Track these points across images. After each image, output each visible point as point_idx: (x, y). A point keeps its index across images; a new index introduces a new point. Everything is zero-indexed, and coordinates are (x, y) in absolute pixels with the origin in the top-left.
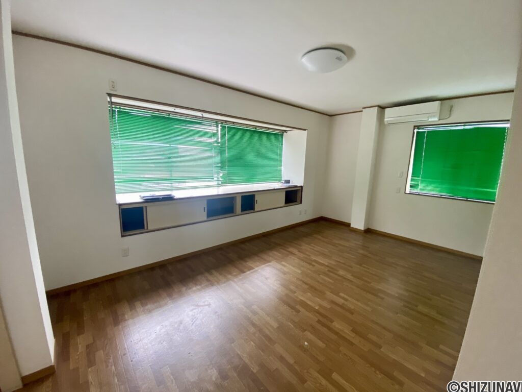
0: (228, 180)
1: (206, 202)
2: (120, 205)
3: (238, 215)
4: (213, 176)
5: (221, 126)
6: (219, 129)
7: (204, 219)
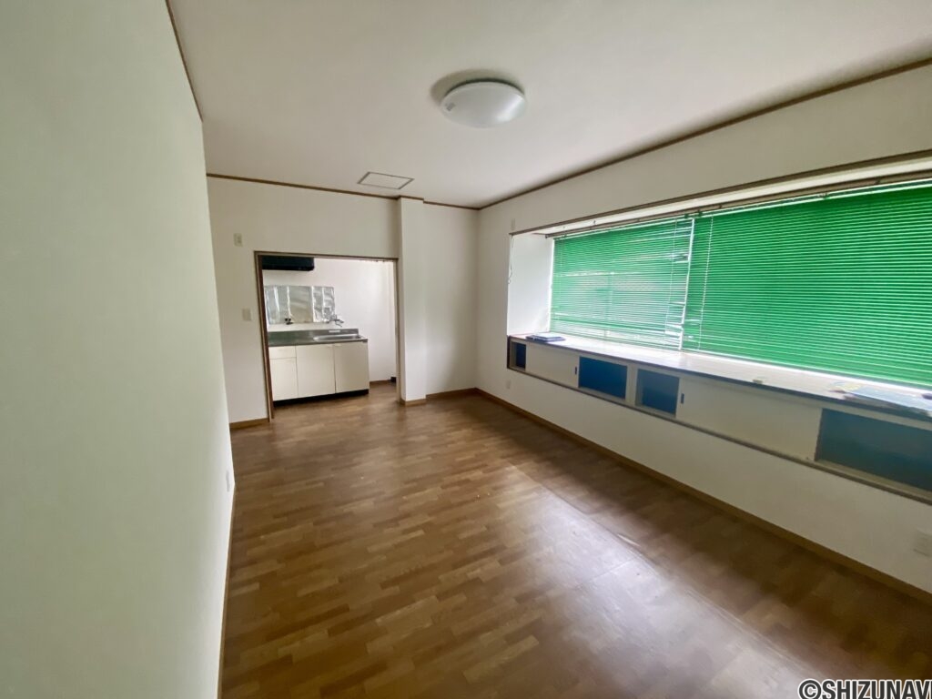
0: (702, 340)
1: (578, 360)
2: (510, 338)
3: (627, 406)
4: (663, 327)
5: (696, 221)
6: (693, 227)
7: (576, 385)
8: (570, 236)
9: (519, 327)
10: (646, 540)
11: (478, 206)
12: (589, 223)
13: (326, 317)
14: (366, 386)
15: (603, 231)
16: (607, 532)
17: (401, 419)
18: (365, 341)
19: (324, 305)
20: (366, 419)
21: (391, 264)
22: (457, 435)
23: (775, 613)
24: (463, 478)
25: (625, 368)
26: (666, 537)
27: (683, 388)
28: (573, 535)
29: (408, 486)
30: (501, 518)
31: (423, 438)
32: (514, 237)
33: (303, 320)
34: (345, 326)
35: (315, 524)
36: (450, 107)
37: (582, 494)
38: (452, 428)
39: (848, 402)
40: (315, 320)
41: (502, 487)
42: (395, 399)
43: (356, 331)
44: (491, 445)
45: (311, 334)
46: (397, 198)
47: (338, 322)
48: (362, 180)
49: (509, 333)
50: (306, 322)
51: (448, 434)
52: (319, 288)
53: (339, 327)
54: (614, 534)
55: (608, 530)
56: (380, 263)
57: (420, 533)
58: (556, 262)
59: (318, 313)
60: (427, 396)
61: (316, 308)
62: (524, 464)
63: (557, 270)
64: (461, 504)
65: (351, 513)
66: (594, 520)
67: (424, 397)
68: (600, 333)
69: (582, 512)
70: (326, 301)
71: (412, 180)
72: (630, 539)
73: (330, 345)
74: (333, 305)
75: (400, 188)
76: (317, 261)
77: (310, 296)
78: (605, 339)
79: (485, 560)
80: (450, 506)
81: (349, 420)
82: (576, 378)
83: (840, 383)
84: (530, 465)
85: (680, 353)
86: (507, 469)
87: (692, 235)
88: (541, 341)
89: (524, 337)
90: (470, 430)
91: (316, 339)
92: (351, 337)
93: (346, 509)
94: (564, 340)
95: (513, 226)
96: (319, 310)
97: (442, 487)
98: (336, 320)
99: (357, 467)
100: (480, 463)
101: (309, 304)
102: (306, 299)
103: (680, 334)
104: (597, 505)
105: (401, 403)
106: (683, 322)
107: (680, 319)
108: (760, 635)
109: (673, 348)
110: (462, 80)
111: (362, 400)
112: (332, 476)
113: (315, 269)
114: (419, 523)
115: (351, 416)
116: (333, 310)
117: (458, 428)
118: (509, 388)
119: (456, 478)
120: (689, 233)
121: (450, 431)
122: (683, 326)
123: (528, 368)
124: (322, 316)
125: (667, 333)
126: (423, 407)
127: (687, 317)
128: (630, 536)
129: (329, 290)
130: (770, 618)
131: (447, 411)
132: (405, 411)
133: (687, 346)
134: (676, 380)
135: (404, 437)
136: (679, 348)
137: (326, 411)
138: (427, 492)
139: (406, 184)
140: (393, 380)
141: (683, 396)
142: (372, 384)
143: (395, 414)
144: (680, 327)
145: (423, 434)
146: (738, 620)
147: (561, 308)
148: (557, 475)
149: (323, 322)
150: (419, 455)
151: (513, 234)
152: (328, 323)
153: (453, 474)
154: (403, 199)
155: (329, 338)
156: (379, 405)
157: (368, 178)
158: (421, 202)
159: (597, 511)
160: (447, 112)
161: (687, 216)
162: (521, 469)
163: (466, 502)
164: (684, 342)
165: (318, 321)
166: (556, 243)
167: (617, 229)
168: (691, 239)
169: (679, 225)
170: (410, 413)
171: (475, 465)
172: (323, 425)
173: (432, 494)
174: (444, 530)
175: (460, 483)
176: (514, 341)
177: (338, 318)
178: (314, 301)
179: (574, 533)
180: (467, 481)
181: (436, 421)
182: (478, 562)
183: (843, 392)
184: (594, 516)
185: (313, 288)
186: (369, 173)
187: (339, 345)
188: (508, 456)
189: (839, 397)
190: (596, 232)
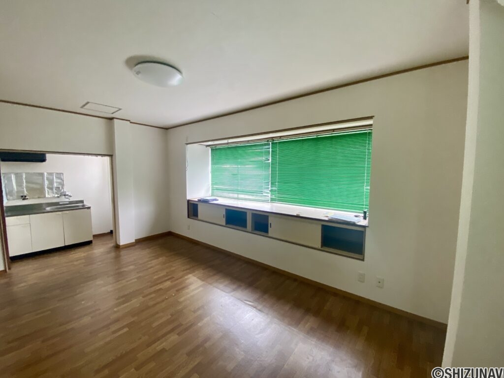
0: (278, 197)
1: (225, 211)
2: (188, 201)
3: (247, 232)
4: (262, 191)
5: (272, 143)
6: (271, 146)
7: (224, 224)
8: (218, 147)
9: (194, 195)
10: (257, 300)
11: (167, 127)
12: (225, 141)
13: (57, 193)
14: (90, 238)
15: (234, 145)
16: (239, 301)
17: (117, 257)
18: (89, 208)
19: (55, 185)
20: (89, 261)
21: (107, 159)
22: (155, 262)
23: (311, 321)
24: (157, 288)
25: (246, 213)
26: (266, 296)
27: (271, 220)
28: (221, 307)
29: (119, 301)
30: (180, 307)
31: (132, 267)
32: (188, 145)
33: (37, 197)
34: (72, 199)
35: (43, 342)
36: (138, 73)
37: (227, 282)
38: (152, 258)
39: (330, 221)
40: (47, 196)
41: (183, 288)
42: (112, 245)
43: (82, 202)
44: (178, 265)
45: (44, 206)
46: (112, 119)
47: (67, 197)
48: (84, 105)
49: (188, 198)
50: (39, 198)
51: (149, 263)
52: (51, 174)
53: (67, 200)
54: (241, 301)
55: (239, 299)
56: (99, 157)
57: (126, 330)
58: (213, 159)
59: (50, 191)
60: (136, 240)
61: (48, 188)
62: (197, 272)
63: (213, 164)
64: (155, 305)
65: (72, 329)
66: (232, 296)
67: (134, 241)
68: (236, 196)
69: (227, 293)
70: (56, 182)
71: (120, 109)
72: (250, 302)
73: (60, 213)
74: (63, 185)
75: (113, 113)
76: (48, 156)
77: (43, 179)
78: (238, 199)
79: (168, 336)
80: (148, 308)
81: (75, 263)
82: (224, 219)
83: (327, 213)
84: (200, 272)
85: (270, 204)
86: (186, 277)
87: (271, 150)
88: (205, 201)
89: (196, 200)
90: (164, 258)
91: (48, 209)
92: (77, 206)
93: (69, 326)
94: (218, 200)
95: (187, 140)
96: (51, 189)
97: (143, 297)
98: (65, 195)
99: (78, 296)
100: (169, 277)
101: (43, 185)
102: (40, 181)
103: (269, 195)
104: (234, 287)
105: (117, 247)
106: (270, 189)
107: (268, 188)
108: (305, 335)
109: (266, 201)
110: (143, 60)
111: (87, 248)
112: (58, 305)
113: (47, 161)
114: (125, 323)
115: (77, 260)
116: (62, 188)
117: (157, 257)
118: (189, 229)
119: (153, 289)
120: (269, 148)
121: (151, 260)
122: (270, 191)
123: (200, 217)
124: (53, 193)
125: (264, 194)
126: (134, 248)
127: (271, 187)
128: (250, 300)
129: (59, 175)
130: (308, 325)
131: (149, 248)
132: (120, 252)
133: (272, 200)
134: (267, 217)
135: (119, 269)
136: (269, 201)
137: (56, 259)
138: (132, 302)
139: (117, 111)
140: (111, 232)
141: (271, 224)
142: (94, 236)
143: (113, 254)
144: (269, 192)
145: (132, 265)
146: (295, 330)
147: (216, 184)
148: (214, 275)
149: (54, 197)
150: (127, 279)
151: (187, 144)
152: (58, 197)
153: (151, 287)
154: (115, 120)
155: (58, 207)
156: (99, 250)
157: (88, 105)
158: (129, 122)
159: (234, 290)
160: (136, 75)
161: (268, 141)
162: (194, 276)
163: (158, 303)
164: (271, 198)
165: (50, 196)
166: (212, 150)
167: (239, 145)
168: (271, 151)
169: (265, 145)
170: (123, 252)
171: (166, 278)
172: (53, 270)
173: (135, 303)
174: (142, 324)
175: (155, 292)
176: (192, 202)
177: (67, 193)
178: (46, 183)
179: (222, 306)
180: (161, 289)
181: (142, 255)
182: (163, 339)
183: (327, 217)
184: (232, 294)
185: (45, 174)
186: (88, 103)
187: (67, 212)
188: (187, 270)
189: (326, 219)
190: (230, 146)
